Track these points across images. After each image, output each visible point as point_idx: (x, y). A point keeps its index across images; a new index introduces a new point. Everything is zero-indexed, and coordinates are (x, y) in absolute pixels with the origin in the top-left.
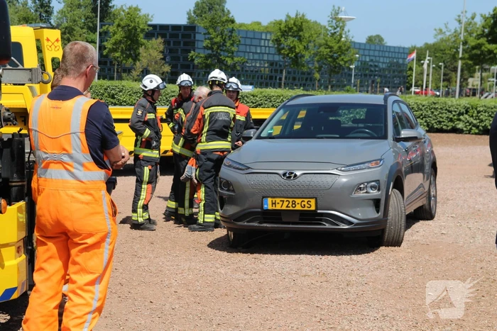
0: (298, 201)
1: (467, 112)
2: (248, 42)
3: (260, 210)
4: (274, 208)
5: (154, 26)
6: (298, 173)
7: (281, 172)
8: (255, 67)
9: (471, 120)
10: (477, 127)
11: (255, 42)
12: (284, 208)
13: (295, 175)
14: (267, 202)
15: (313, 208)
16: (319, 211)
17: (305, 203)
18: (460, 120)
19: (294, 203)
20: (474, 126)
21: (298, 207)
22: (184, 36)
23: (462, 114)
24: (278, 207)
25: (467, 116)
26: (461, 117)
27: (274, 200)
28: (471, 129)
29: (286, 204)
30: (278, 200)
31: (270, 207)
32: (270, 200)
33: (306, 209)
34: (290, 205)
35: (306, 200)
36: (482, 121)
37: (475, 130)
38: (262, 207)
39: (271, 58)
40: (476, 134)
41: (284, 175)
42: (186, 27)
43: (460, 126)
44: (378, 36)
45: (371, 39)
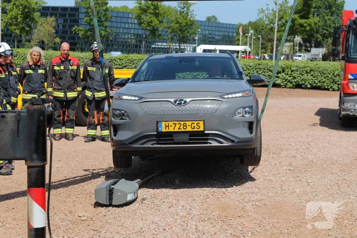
0: (189, 123)
1: (283, 71)
2: (119, 20)
3: (156, 133)
4: (167, 130)
5: (48, 8)
6: (188, 100)
7: (172, 100)
8: (125, 38)
9: (287, 77)
10: (292, 83)
11: (124, 20)
12: (176, 130)
13: (185, 102)
14: (161, 125)
15: (202, 129)
16: (206, 132)
17: (195, 125)
18: (278, 77)
19: (185, 125)
20: (289, 82)
21: (189, 129)
23: (279, 73)
24: (171, 129)
25: (283, 74)
26: (279, 75)
27: (167, 123)
28: (286, 84)
29: (178, 126)
30: (171, 123)
31: (164, 130)
32: (163, 124)
33: (196, 130)
34: (182, 127)
35: (196, 122)
36: (294, 78)
37: (289, 85)
38: (157, 129)
39: (136, 32)
40: (290, 88)
41: (175, 102)
42: (72, 9)
43: (279, 81)
44: (214, 17)
45: (209, 19)
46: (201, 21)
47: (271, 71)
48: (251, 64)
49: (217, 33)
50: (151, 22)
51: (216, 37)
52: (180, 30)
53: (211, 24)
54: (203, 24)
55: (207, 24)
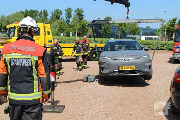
0: (130, 67)
1: (165, 45)
2: (115, 28)
3: (118, 70)
4: (122, 70)
6: (129, 59)
7: (124, 59)
8: (117, 34)
9: (167, 47)
10: (168, 49)
12: (125, 69)
13: (128, 59)
14: (120, 68)
15: (134, 69)
16: (135, 70)
17: (132, 68)
18: (164, 47)
19: (128, 68)
20: (167, 48)
21: (130, 69)
22: (99, 26)
23: (164, 45)
25: (165, 46)
26: (164, 46)
27: (122, 67)
28: (166, 49)
29: (126, 68)
31: (121, 70)
33: (132, 69)
34: (127, 68)
35: (132, 67)
36: (169, 47)
37: (167, 49)
38: (119, 69)
40: (168, 50)
41: (125, 59)
43: (164, 48)
44: (149, 26)
45: (147, 27)
46: (144, 28)
47: (161, 45)
48: (154, 42)
49: (149, 32)
50: (123, 29)
51: (148, 33)
52: (134, 31)
53: (148, 29)
54: (145, 29)
55: (146, 29)
